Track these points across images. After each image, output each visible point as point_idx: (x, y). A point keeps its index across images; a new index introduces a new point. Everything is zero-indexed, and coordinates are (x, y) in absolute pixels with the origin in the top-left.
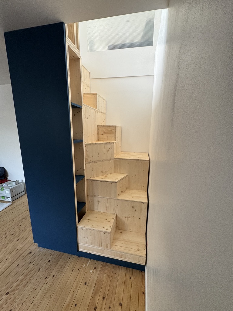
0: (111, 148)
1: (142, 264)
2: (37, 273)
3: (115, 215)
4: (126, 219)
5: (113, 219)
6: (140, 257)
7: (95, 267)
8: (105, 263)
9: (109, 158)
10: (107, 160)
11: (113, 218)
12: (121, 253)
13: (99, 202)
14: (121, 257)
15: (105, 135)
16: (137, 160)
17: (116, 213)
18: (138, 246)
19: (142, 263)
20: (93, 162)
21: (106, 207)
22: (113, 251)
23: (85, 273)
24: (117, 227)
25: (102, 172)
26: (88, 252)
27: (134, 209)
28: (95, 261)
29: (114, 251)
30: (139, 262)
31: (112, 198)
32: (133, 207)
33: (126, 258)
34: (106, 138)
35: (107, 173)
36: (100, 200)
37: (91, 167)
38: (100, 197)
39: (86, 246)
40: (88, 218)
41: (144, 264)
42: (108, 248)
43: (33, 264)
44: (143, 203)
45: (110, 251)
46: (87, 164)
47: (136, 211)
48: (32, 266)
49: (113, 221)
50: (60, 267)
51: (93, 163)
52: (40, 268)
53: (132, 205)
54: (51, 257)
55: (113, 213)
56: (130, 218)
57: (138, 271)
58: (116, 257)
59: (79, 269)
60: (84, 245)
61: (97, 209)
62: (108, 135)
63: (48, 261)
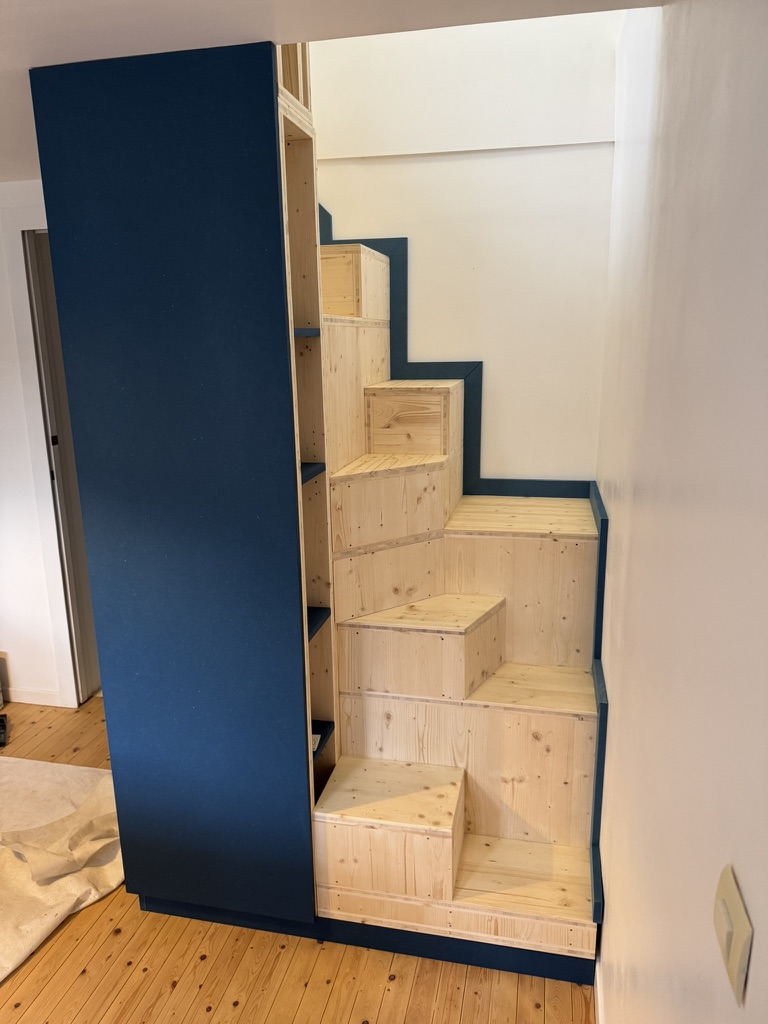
0: (430, 489)
1: (582, 953)
2: (167, 995)
3: (462, 772)
4: (509, 786)
5: (453, 787)
6: (572, 927)
7: (392, 973)
8: (428, 962)
9: (421, 530)
10: (417, 539)
11: (454, 784)
12: (495, 915)
13: (389, 717)
14: (496, 933)
15: (399, 429)
16: (543, 536)
17: (462, 766)
18: (564, 890)
19: (582, 950)
20: (362, 551)
21: (421, 740)
22: (462, 910)
23: (355, 991)
24: (469, 823)
25: (396, 590)
26: (357, 918)
27: (541, 745)
28: (390, 954)
29: (466, 911)
30: (570, 948)
31: (442, 699)
32: (536, 737)
33: (516, 936)
34: (403, 440)
35: (415, 595)
36: (395, 708)
37: (354, 573)
38: (394, 698)
39: (349, 893)
40: (348, 785)
41: (588, 953)
42: (442, 899)
43: (142, 966)
44: (580, 717)
45: (451, 909)
46: (337, 559)
47: (548, 750)
48: (138, 975)
49: (454, 794)
50: (251, 978)
51: (360, 554)
52: (176, 979)
53: (534, 728)
54: (206, 943)
55: (450, 763)
56: (523, 785)
57: (566, 985)
58: (475, 934)
59: (328, 982)
60: (339, 892)
61: (381, 749)
62: (411, 429)
63: (197, 958)
